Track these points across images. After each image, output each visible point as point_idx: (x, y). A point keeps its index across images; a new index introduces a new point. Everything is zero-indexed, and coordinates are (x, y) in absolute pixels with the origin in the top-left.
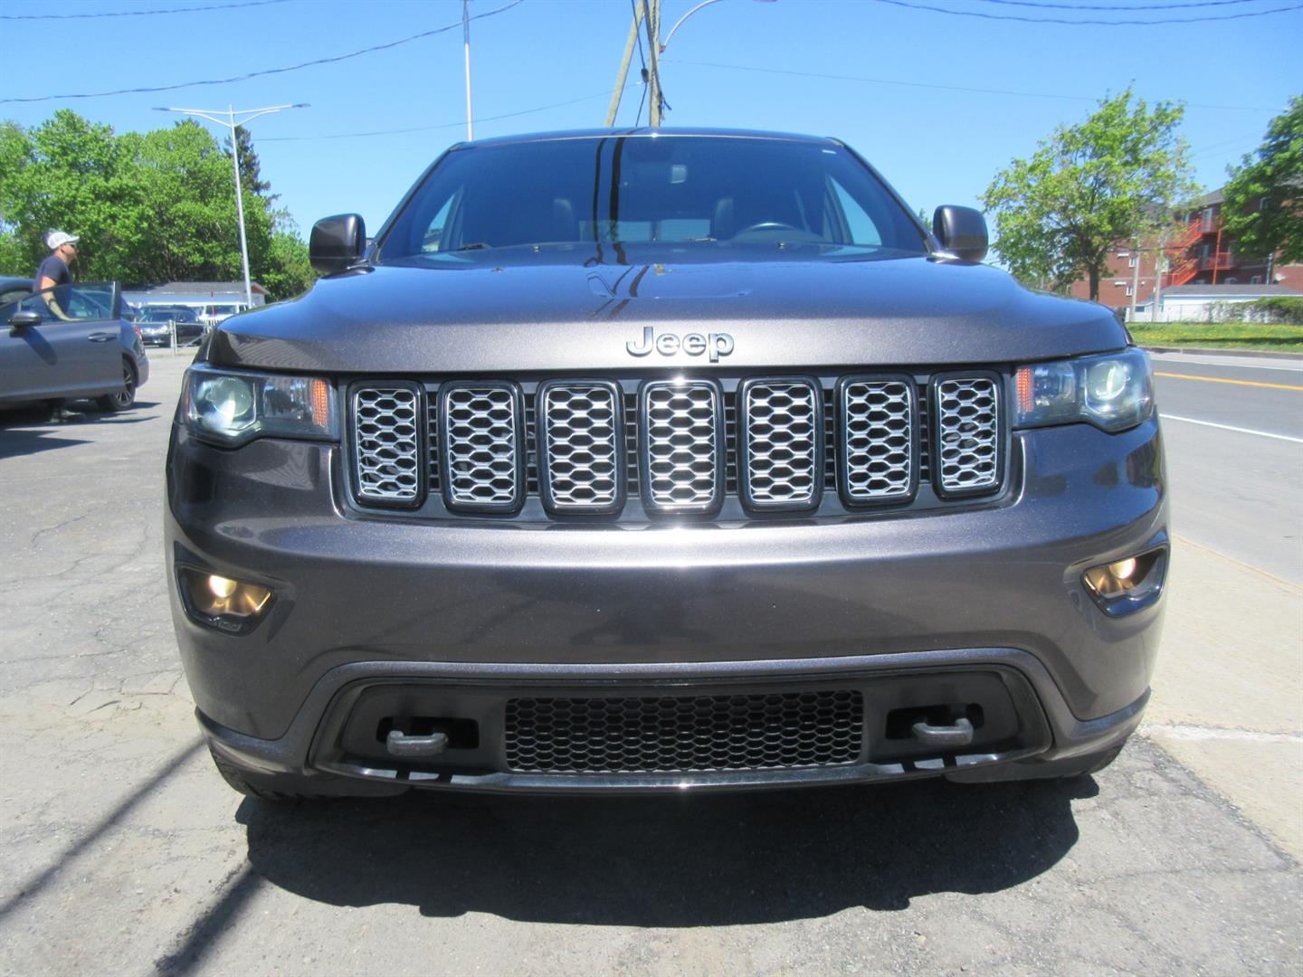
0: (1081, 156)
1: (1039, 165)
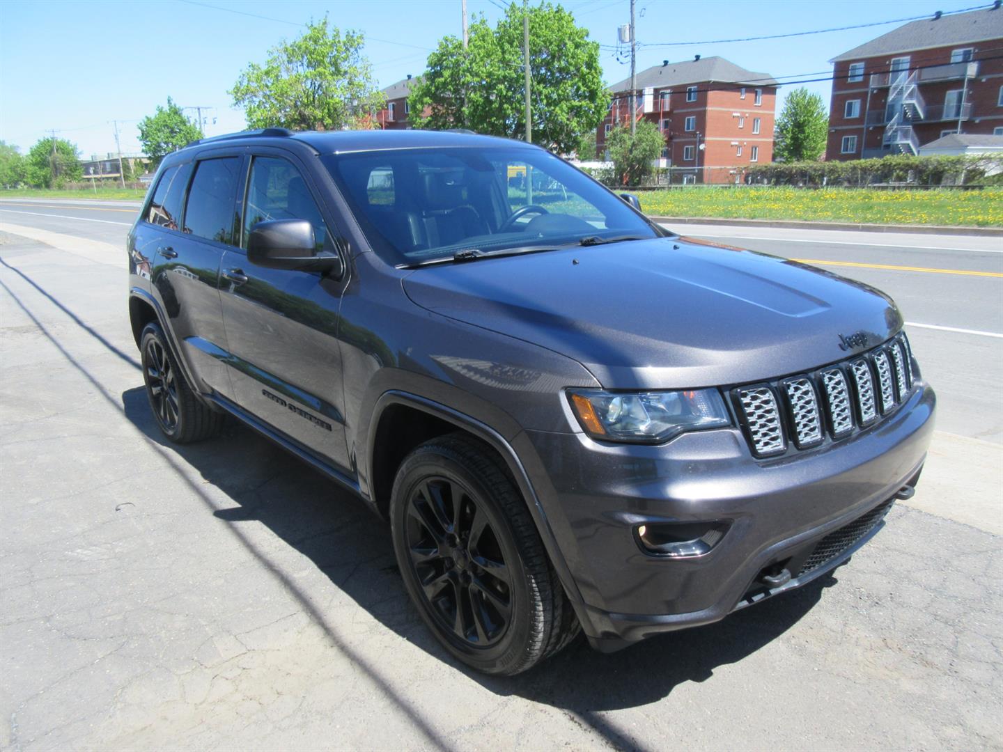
0: (300, 66)
1: (272, 70)
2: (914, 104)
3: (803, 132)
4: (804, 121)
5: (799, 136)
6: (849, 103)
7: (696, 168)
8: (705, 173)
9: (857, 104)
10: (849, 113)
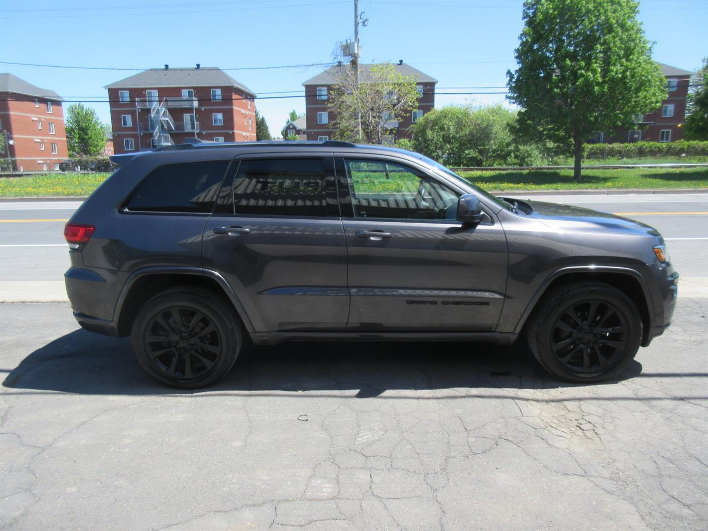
2: (167, 121)
3: (87, 134)
4: (86, 126)
5: (85, 136)
6: (123, 117)
7: (9, 159)
8: (18, 163)
9: (129, 118)
10: (125, 123)
